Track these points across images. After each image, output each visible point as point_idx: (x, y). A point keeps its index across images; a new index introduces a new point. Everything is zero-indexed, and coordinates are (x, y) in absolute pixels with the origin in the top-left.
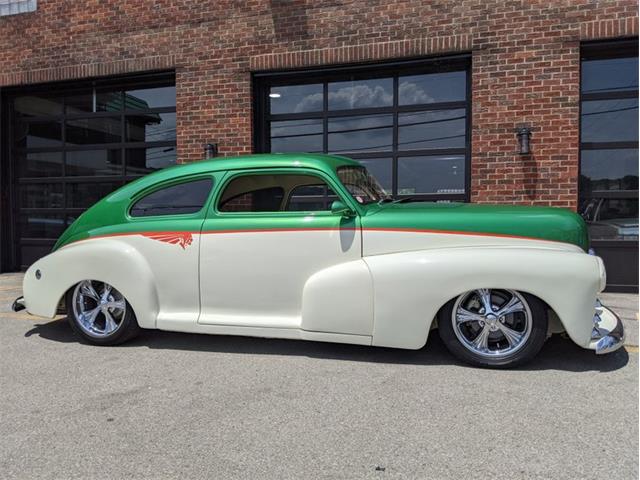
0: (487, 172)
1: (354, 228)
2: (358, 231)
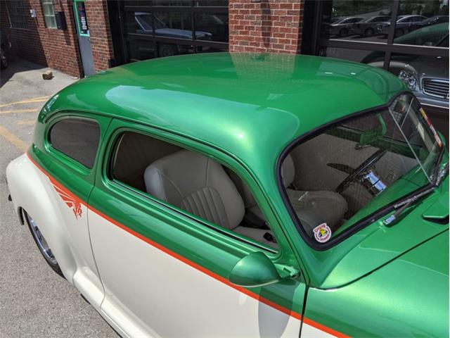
1: (286, 306)
2: (294, 322)
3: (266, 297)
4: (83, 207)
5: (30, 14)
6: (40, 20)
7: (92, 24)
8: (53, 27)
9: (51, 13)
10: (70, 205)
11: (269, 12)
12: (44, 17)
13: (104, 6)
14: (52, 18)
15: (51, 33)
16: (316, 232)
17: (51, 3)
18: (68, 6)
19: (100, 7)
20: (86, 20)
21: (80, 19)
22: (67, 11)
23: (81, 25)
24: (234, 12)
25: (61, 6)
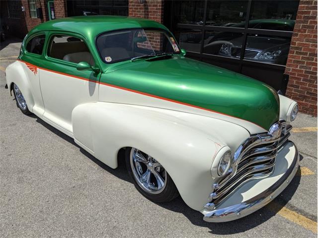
0: (308, 18)
1: (95, 82)
2: (97, 84)
3: (90, 80)
4: (38, 69)
5: (22, 9)
6: (28, 12)
7: (57, 15)
8: (34, 17)
9: (34, 9)
10: (33, 71)
11: (147, 9)
12: (30, 11)
13: (65, 5)
14: (35, 12)
15: (33, 21)
16: (106, 58)
17: (35, 3)
18: (45, 5)
19: (62, 5)
20: (54, 13)
21: (51, 13)
22: (43, 8)
23: (51, 16)
24: (131, 8)
25: (40, 5)
